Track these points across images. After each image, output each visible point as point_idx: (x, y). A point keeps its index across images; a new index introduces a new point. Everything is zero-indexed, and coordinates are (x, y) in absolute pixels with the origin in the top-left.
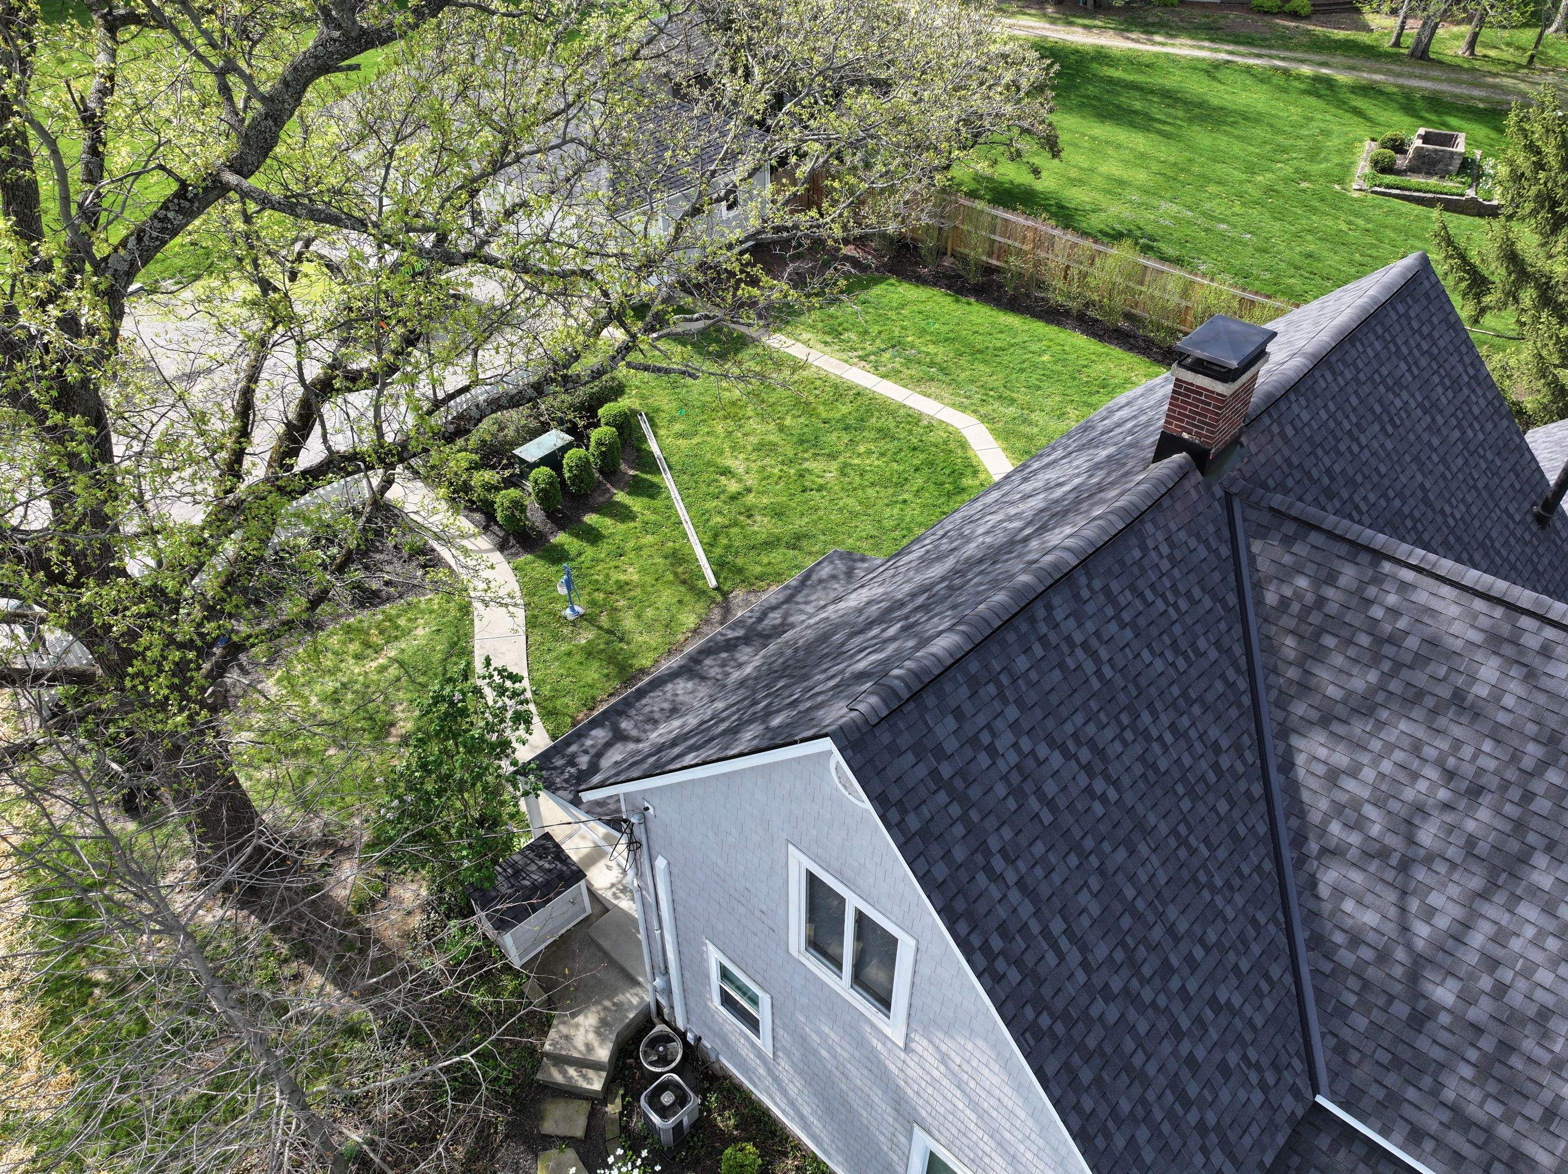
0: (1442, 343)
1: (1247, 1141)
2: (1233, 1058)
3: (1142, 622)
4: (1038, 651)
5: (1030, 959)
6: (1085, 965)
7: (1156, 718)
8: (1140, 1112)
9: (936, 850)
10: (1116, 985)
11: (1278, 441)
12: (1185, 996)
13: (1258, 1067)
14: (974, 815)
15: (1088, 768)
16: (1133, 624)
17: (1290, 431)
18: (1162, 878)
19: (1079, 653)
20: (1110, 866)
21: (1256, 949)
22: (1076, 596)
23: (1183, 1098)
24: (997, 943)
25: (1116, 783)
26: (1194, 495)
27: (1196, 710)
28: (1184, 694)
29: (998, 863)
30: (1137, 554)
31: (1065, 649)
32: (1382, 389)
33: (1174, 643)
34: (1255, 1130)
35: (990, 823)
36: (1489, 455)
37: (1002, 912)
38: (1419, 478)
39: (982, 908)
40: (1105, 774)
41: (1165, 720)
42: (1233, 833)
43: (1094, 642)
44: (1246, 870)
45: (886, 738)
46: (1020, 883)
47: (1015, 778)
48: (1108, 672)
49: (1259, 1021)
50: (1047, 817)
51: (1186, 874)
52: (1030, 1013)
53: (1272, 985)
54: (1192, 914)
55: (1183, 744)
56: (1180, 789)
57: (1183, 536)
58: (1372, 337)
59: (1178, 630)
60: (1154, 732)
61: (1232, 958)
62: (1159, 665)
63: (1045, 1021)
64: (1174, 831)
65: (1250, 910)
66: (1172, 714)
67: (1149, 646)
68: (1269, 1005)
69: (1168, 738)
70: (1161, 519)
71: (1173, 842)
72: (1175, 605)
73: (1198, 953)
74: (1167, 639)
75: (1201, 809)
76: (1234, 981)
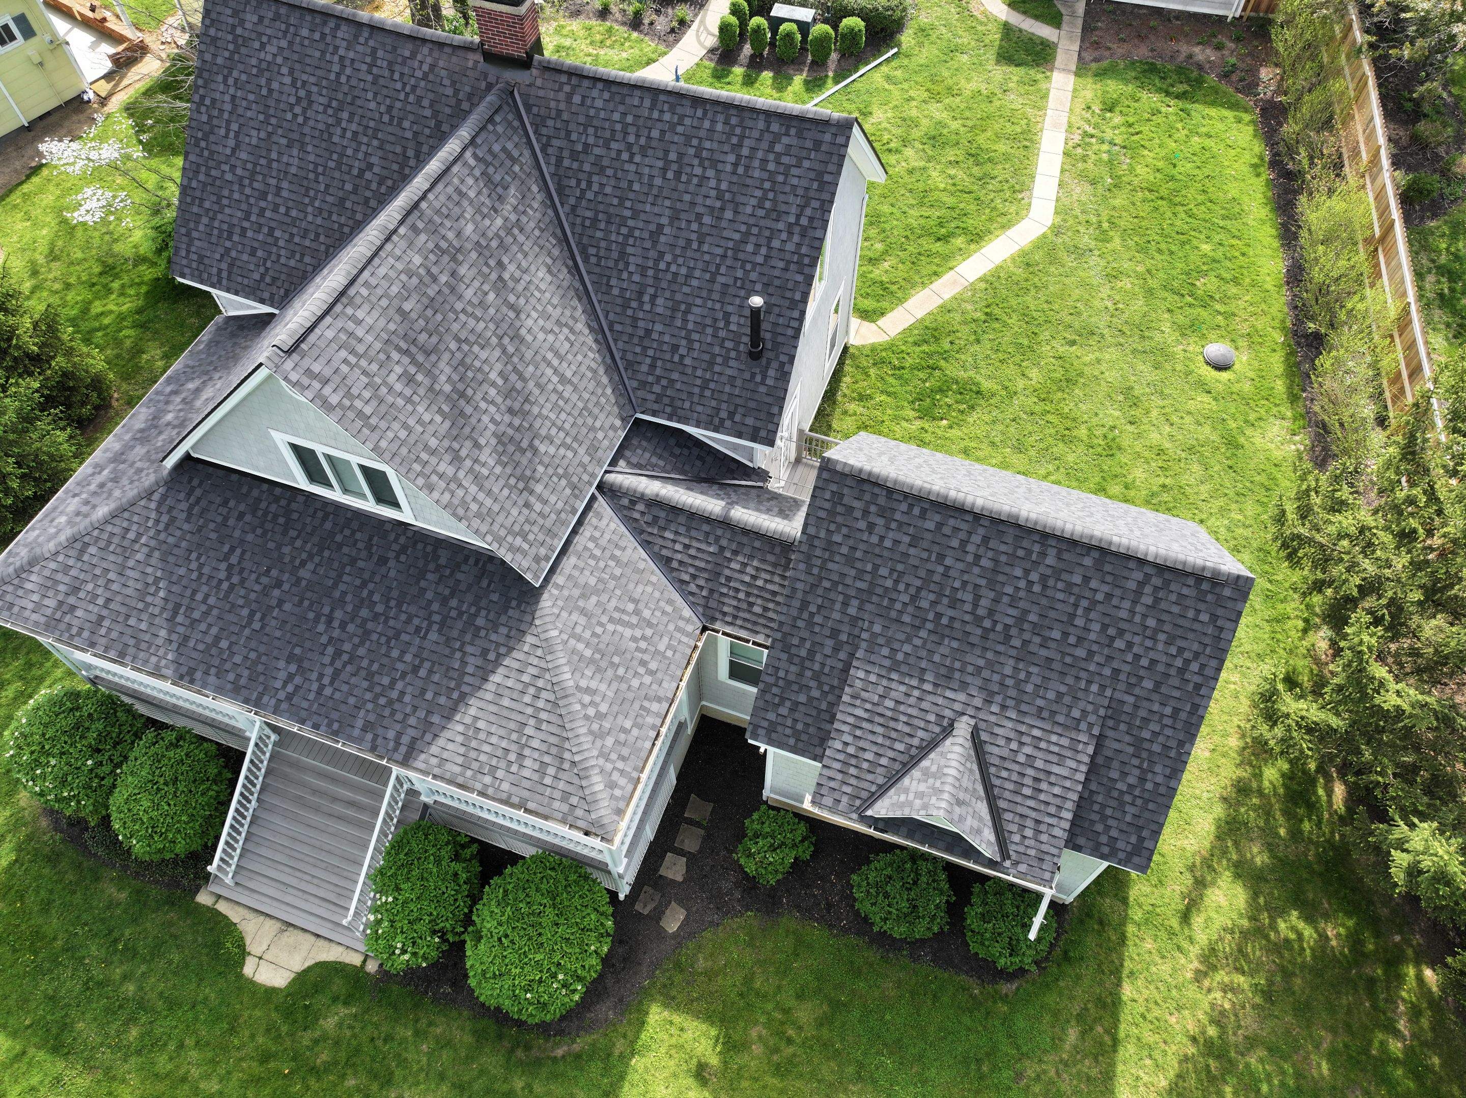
1: (240, 279)
2: (260, 253)
3: (382, 81)
4: (317, 36)
5: (215, 122)
6: (234, 150)
7: (350, 121)
8: (211, 214)
9: (212, 49)
10: (239, 171)
11: (562, 96)
13: (267, 269)
14: (236, 57)
15: (299, 100)
16: (376, 77)
17: (577, 99)
18: (293, 170)
19: (336, 59)
20: (275, 138)
21: (307, 243)
22: (356, 37)
23: (230, 234)
24: (207, 102)
25: (306, 119)
26: (470, 64)
27: (375, 143)
28: (376, 130)
29: (231, 81)
30: (407, 53)
31: (331, 49)
33: (390, 108)
34: (246, 282)
35: (241, 67)
37: (217, 96)
40: (305, 110)
41: (354, 127)
42: (342, 200)
43: (348, 63)
44: (334, 217)
46: (233, 97)
47: (264, 65)
48: (343, 79)
50: (264, 92)
51: (305, 183)
52: (200, 135)
53: (301, 261)
54: (294, 196)
55: (354, 145)
56: (335, 156)
57: (443, 73)
58: (720, 118)
59: (398, 105)
60: (344, 125)
61: (295, 231)
62: (372, 105)
63: (203, 144)
64: (316, 165)
65: (321, 230)
66: (361, 129)
67: (376, 94)
68: (292, 263)
69: (349, 134)
70: (436, 54)
71: (311, 167)
72: (407, 94)
73: (282, 210)
74: (388, 101)
75: (337, 174)
76: (287, 237)
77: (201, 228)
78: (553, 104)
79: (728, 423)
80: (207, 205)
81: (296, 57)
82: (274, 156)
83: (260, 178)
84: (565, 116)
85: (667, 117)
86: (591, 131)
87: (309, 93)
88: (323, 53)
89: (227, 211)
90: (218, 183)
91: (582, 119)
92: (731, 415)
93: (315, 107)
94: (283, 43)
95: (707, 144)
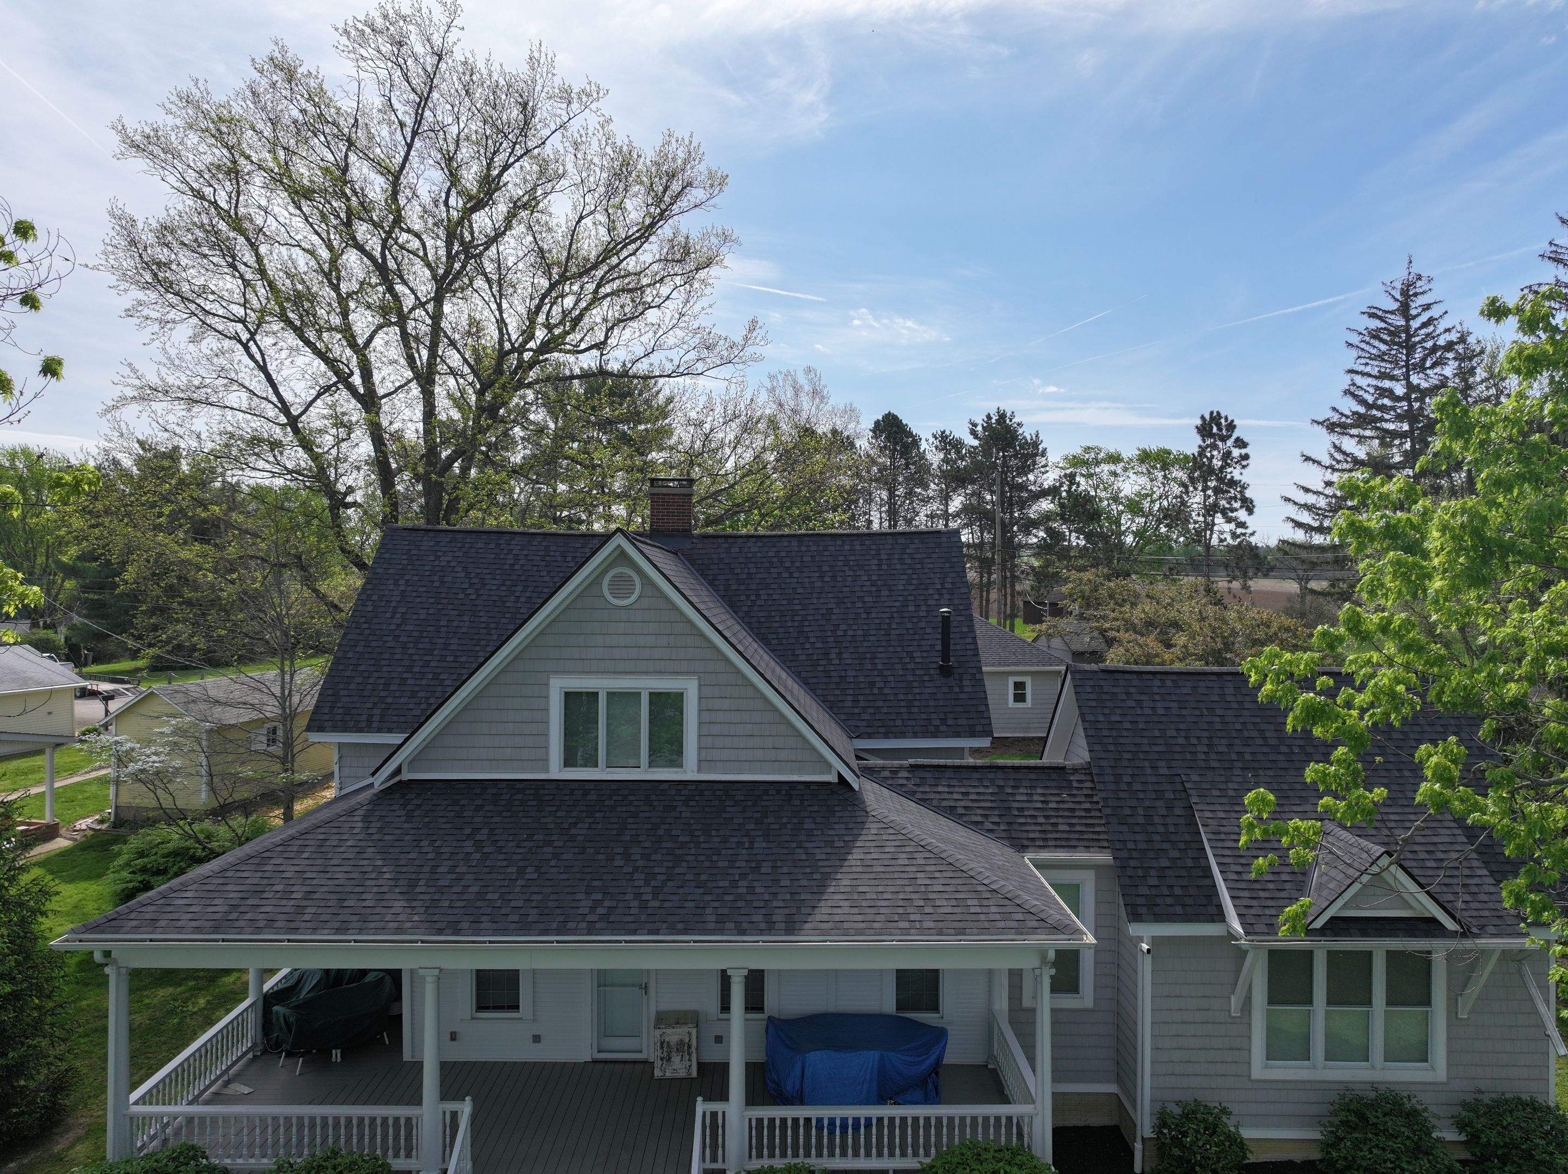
0: (930, 566)
1: (395, 718)
2: (421, 695)
3: (555, 564)
4: (492, 546)
6: (399, 626)
7: (524, 591)
10: (403, 639)
11: (721, 550)
14: (409, 567)
16: (549, 562)
18: (464, 630)
19: (510, 556)
20: (445, 612)
22: (530, 542)
23: (387, 685)
24: (375, 598)
25: (479, 596)
31: (505, 552)
32: (840, 563)
34: (403, 719)
35: (413, 572)
37: (386, 593)
39: (382, 586)
40: (477, 590)
41: (528, 594)
43: (521, 557)
46: (403, 592)
47: (438, 569)
48: (517, 567)
50: (436, 584)
77: (353, 686)
78: (714, 556)
79: (943, 728)
80: (363, 668)
81: (470, 560)
82: (443, 623)
83: (426, 640)
84: (727, 561)
85: (814, 548)
86: (751, 565)
87: (482, 580)
88: (498, 555)
89: (386, 669)
90: (378, 650)
91: (742, 560)
92: (944, 721)
93: (488, 587)
94: (458, 554)
95: (852, 558)
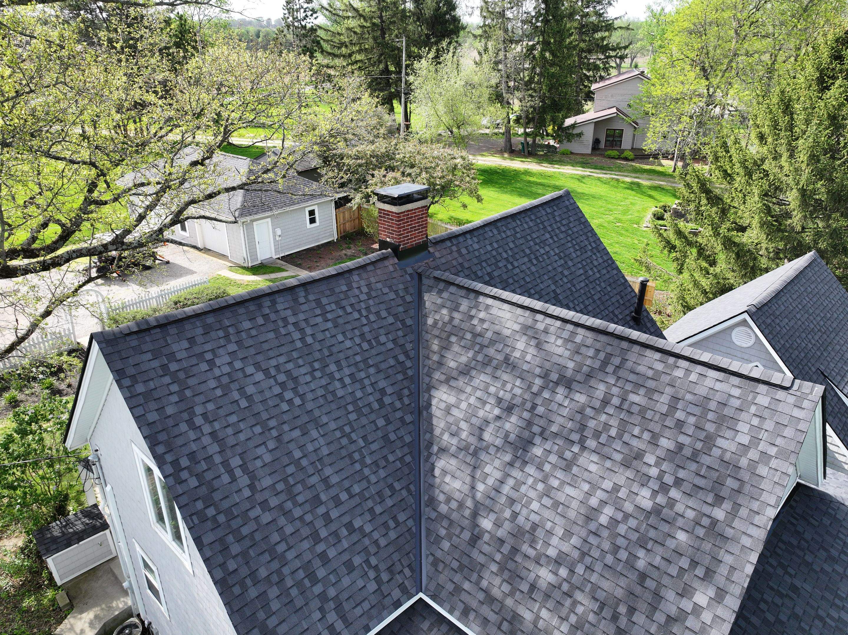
0: (575, 230)
1: (358, 611)
2: (357, 560)
3: (341, 321)
4: (260, 321)
5: (209, 476)
6: (252, 487)
7: (340, 369)
8: (275, 578)
9: (153, 405)
10: (274, 502)
11: (456, 255)
12: (327, 518)
13: (376, 568)
14: (188, 393)
15: (283, 385)
16: (334, 321)
17: (464, 251)
18: (325, 451)
19: (291, 328)
20: (286, 438)
21: (389, 502)
22: (295, 300)
23: (312, 576)
24: (184, 462)
25: (302, 396)
26: (391, 269)
27: (372, 370)
28: (365, 361)
29: (199, 421)
30: (344, 288)
31: (281, 323)
32: (532, 243)
33: (362, 335)
34: (366, 606)
35: (201, 399)
36: (603, 285)
37: (194, 447)
38: (553, 287)
39: (179, 441)
40: (294, 390)
41: (347, 371)
42: (385, 437)
44: (391, 458)
45: (134, 343)
46: (213, 434)
48: (309, 340)
49: (383, 542)
50: (244, 403)
51: (344, 453)
52: (200, 505)
53: (398, 524)
54: (344, 474)
55: (358, 385)
56: (350, 408)
57: (379, 286)
58: (527, 219)
59: (366, 329)
60: (337, 376)
61: (370, 504)
62: (348, 344)
63: (211, 512)
64: (340, 428)
65: (390, 480)
66: (353, 369)
67: (343, 333)
68: (393, 535)
69: (347, 380)
70: (364, 275)
71: (338, 434)
72: (367, 317)
73: (344, 496)
74: (357, 332)
75: (364, 421)
76: (368, 517)
77: (275, 606)
80: (263, 573)
81: (252, 351)
82: (297, 454)
83: (299, 488)
84: (466, 265)
85: (509, 233)
86: (484, 264)
87: (288, 372)
88: (275, 330)
89: (290, 555)
90: (258, 536)
91: (475, 261)
93: (302, 380)
94: (232, 347)
95: (534, 236)
